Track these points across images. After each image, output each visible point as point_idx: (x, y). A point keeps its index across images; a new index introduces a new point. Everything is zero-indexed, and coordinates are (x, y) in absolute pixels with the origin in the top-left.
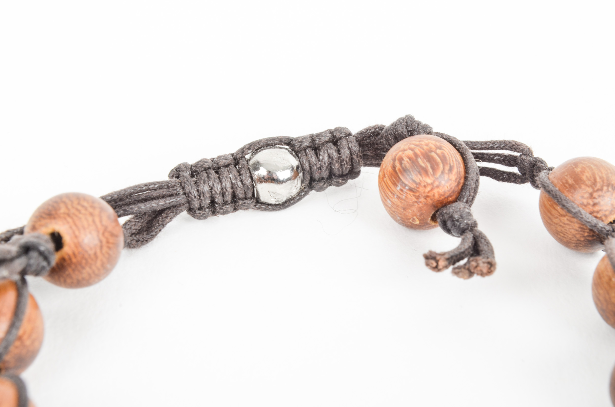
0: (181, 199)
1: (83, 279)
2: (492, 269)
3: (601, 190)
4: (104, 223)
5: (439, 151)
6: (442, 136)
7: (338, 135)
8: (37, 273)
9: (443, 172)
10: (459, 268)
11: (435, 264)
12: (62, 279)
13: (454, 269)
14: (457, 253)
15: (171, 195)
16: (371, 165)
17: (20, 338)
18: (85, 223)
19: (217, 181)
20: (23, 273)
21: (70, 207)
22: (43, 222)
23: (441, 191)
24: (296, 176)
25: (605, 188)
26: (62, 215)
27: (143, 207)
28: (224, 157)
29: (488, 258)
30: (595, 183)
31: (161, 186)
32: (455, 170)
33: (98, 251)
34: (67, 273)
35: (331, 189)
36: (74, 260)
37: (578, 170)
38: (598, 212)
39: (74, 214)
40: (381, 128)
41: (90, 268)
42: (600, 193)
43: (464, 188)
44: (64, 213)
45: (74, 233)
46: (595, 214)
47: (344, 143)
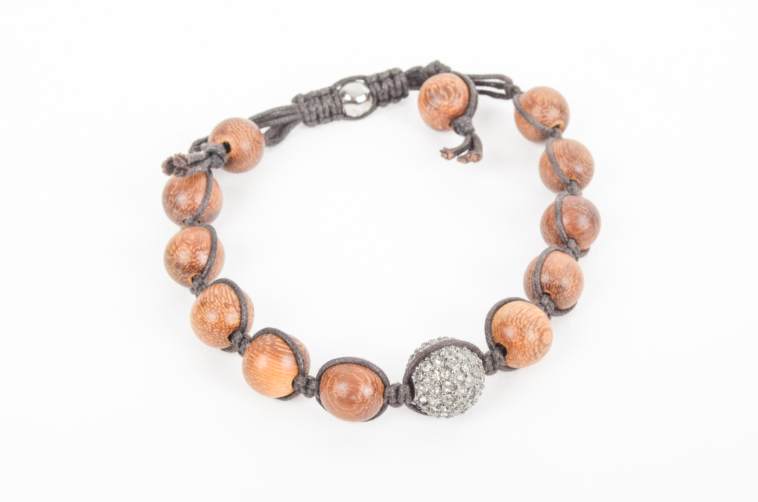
0: (299, 116)
1: (243, 168)
2: (480, 158)
3: (547, 108)
4: (254, 136)
5: (452, 85)
6: (456, 74)
7: (394, 73)
8: (217, 167)
9: (455, 98)
10: (461, 157)
11: (446, 156)
12: (231, 169)
13: (458, 158)
14: (460, 148)
15: (293, 114)
16: (415, 89)
17: (210, 204)
18: (243, 137)
19: (320, 104)
20: (210, 167)
21: (234, 127)
22: (219, 136)
23: (453, 109)
24: (368, 99)
25: (550, 107)
26: (229, 132)
27: (276, 122)
28: (324, 89)
29: (478, 151)
30: (543, 104)
31: (287, 108)
32: (462, 96)
33: (251, 152)
34: (234, 165)
35: (391, 106)
36: (237, 158)
37: (535, 95)
38: (545, 121)
39: (236, 131)
40: (420, 68)
41: (247, 162)
42: (547, 110)
43: (468, 107)
44: (230, 131)
45: (237, 143)
46: (544, 123)
47: (397, 78)
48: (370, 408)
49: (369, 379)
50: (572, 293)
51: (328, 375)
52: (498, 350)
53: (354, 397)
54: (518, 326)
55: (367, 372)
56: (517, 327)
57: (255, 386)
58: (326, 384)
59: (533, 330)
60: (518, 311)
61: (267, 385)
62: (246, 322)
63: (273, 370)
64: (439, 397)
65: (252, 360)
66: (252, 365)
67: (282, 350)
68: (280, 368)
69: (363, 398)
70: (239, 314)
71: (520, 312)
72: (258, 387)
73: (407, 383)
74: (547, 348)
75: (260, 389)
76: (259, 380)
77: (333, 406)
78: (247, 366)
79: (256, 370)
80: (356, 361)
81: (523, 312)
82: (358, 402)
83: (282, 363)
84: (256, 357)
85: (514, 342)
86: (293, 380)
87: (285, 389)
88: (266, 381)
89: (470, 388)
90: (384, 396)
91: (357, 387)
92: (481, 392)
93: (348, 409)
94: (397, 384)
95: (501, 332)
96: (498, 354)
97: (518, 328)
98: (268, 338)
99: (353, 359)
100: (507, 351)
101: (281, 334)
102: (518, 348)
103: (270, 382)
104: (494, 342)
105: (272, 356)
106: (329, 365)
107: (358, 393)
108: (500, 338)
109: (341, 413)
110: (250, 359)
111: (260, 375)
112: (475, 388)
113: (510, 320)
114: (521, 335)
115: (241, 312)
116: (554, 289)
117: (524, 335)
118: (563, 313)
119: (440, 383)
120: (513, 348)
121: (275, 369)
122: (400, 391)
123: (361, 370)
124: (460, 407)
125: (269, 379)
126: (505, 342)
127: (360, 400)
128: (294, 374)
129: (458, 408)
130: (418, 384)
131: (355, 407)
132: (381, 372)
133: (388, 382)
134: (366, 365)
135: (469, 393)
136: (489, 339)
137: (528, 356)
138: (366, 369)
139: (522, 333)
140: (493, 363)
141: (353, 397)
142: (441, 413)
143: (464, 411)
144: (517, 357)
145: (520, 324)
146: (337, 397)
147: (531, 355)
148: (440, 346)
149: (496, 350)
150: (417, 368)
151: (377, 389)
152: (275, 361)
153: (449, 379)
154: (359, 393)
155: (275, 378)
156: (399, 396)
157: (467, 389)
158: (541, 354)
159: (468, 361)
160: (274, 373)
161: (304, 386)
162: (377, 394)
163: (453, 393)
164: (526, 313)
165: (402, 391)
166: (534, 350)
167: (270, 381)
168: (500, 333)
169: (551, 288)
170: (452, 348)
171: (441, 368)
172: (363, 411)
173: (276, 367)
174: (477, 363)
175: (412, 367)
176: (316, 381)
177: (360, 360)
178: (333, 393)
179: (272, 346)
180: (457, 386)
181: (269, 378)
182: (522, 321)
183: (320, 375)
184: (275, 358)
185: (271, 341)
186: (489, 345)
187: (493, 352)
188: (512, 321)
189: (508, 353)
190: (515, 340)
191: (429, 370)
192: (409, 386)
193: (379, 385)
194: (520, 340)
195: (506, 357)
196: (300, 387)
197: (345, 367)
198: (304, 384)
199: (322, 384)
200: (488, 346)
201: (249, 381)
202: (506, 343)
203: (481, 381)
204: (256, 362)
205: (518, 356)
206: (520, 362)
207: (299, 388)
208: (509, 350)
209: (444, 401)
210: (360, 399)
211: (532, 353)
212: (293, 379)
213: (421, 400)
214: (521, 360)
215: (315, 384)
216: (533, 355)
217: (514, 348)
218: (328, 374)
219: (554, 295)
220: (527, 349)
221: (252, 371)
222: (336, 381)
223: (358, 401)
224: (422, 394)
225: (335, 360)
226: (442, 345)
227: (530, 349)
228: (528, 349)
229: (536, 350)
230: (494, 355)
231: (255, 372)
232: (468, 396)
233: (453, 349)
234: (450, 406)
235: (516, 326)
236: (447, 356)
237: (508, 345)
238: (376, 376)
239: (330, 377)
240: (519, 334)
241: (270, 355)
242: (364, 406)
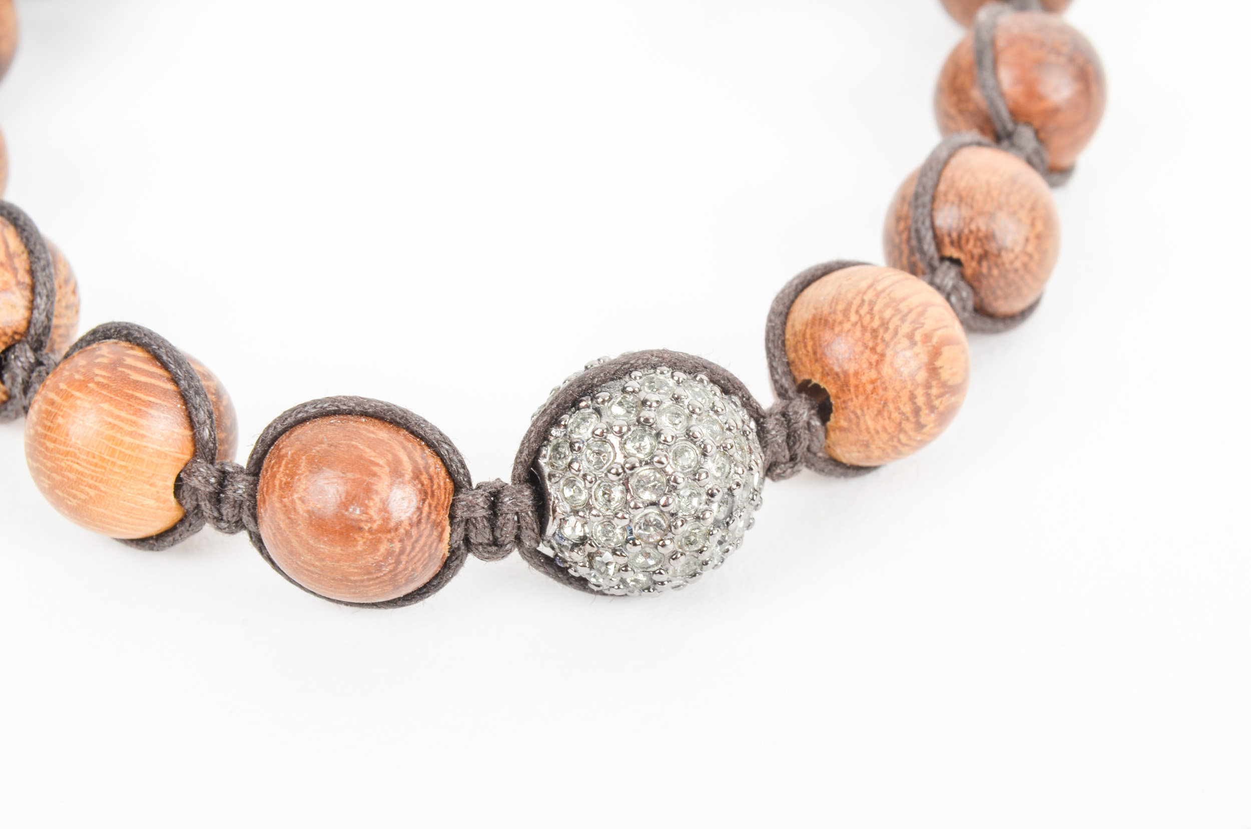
48: (408, 549)
49: (405, 458)
50: (1026, 259)
51: (280, 450)
52: (803, 401)
53: (358, 512)
54: (865, 324)
55: (402, 438)
56: (862, 326)
57: (60, 494)
58: (274, 476)
59: (911, 336)
60: (864, 285)
61: (96, 488)
62: (49, 319)
63: (115, 437)
64: (620, 515)
65: (50, 412)
66: (52, 425)
67: (143, 379)
68: (136, 433)
69: (386, 515)
70: (27, 293)
71: (870, 286)
72: (69, 494)
73: (526, 481)
74: (953, 399)
75: (74, 503)
76: (71, 470)
77: (295, 542)
78: (36, 431)
79: (63, 439)
80: (367, 407)
81: (879, 287)
82: (370, 528)
83: (141, 417)
84: (63, 400)
85: (851, 371)
86: (179, 475)
87: (151, 502)
88: (93, 474)
89: (715, 491)
90: (452, 517)
91: (367, 479)
92: (753, 519)
93: (338, 550)
94: (494, 483)
95: (814, 345)
96: (803, 411)
97: (864, 329)
98: (106, 350)
99: (360, 401)
100: (831, 404)
101: (145, 335)
102: (865, 390)
103: (105, 478)
104: (794, 380)
105: (113, 396)
106: (286, 422)
107: (370, 499)
108: (811, 361)
109: (317, 563)
110: (46, 409)
111: (75, 455)
112: (733, 496)
113: (840, 307)
114: (873, 350)
115: (33, 289)
116: (971, 243)
117: (882, 350)
118: (1000, 325)
119: (624, 472)
120: (849, 390)
121: (118, 436)
122: (502, 502)
123: (382, 433)
124: (687, 553)
125: (102, 467)
126: (825, 374)
127: (375, 521)
128: (181, 456)
129: (679, 555)
130: (557, 479)
131: (361, 542)
132: (446, 443)
133: (467, 475)
134: (398, 420)
135: (715, 506)
136: (776, 369)
137: (895, 415)
138: (398, 431)
139: (877, 345)
140: (788, 436)
141: (354, 510)
142: (626, 570)
143: (699, 571)
144: (862, 421)
145: (872, 318)
146: (305, 511)
147: (903, 414)
148: (626, 366)
149: (798, 399)
150: (554, 432)
151: (429, 491)
152: (122, 410)
153: (652, 458)
154: (372, 499)
155: (120, 462)
156: (500, 521)
157: (708, 494)
158: (933, 415)
159: (711, 413)
160: (116, 448)
161: (210, 493)
162: (430, 506)
163: (662, 502)
164: (890, 289)
165: (509, 503)
166: (912, 397)
167: (103, 474)
168: (810, 348)
169: (963, 242)
170: (662, 373)
171: (628, 426)
172: (386, 558)
173: (122, 429)
174: (740, 424)
175: (540, 427)
176: (248, 474)
177: (380, 404)
178: (293, 502)
179: (115, 369)
180: (675, 481)
181: (100, 463)
182: (876, 309)
183: (259, 455)
184: (122, 403)
185: (111, 356)
186: (778, 386)
187: (788, 405)
188: (846, 312)
189: (834, 408)
190: (857, 367)
191: (590, 436)
192: (529, 488)
193: (436, 481)
194: (870, 364)
195: (829, 423)
196: (200, 499)
197: (335, 425)
198: (212, 484)
199: (264, 478)
200: (776, 389)
201: (42, 478)
202: (829, 378)
203: (751, 477)
204: (61, 414)
205: (863, 415)
206: (872, 437)
207: (197, 500)
208: (838, 397)
209: (636, 531)
210: (375, 517)
211: (907, 409)
212: (178, 473)
213: (567, 531)
214: (873, 432)
215: (244, 483)
216: (909, 415)
217: (852, 389)
218: (281, 446)
219: (974, 264)
220: (891, 394)
221: (50, 445)
222: (303, 465)
223: (369, 525)
224: (568, 509)
225: (305, 405)
226: (632, 362)
227: (901, 394)
228: (896, 394)
229: (920, 400)
230: (791, 414)
231: (60, 444)
232: (710, 517)
233: (664, 375)
234: (656, 548)
235: (859, 325)
236: (645, 394)
237: (835, 383)
238: (427, 452)
239: (287, 454)
240: (866, 347)
241: (104, 392)
242: (388, 540)
